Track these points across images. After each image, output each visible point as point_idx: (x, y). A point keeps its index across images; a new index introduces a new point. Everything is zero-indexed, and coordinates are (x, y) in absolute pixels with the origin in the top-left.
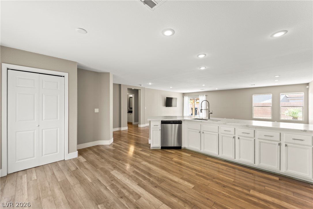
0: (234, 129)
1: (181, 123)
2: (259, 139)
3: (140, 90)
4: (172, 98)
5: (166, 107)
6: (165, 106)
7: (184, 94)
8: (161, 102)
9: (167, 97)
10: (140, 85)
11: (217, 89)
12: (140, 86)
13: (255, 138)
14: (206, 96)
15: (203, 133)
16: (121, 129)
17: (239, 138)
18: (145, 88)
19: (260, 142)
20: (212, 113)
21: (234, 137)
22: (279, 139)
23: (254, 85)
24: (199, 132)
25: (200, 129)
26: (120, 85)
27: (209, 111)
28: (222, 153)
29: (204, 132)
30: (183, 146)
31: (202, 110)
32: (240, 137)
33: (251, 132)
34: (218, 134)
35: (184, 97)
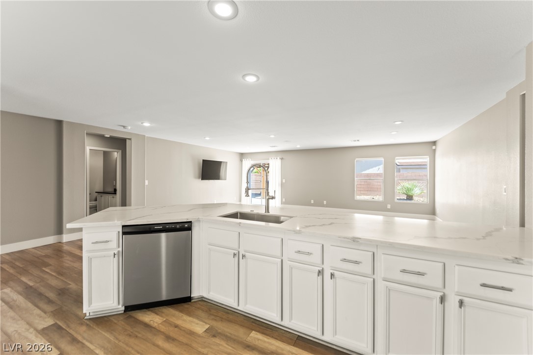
0: (320, 247)
1: (189, 229)
2: (385, 280)
3: (130, 139)
4: (221, 162)
5: (202, 179)
6: (199, 178)
7: (242, 155)
8: (191, 170)
9: (203, 160)
10: (124, 127)
11: (298, 147)
12: (122, 129)
13: (375, 277)
14: (282, 159)
15: (243, 256)
16: (62, 238)
17: (332, 275)
18: (144, 136)
19: (389, 290)
20: (273, 198)
21: (321, 273)
22: (440, 284)
23: (358, 141)
24: (235, 255)
25: (236, 246)
26: (59, 123)
27: (268, 193)
28: (291, 318)
29: (247, 254)
30: (195, 294)
31: (248, 189)
32: (336, 273)
33: (365, 257)
34: (282, 260)
35: (242, 161)
